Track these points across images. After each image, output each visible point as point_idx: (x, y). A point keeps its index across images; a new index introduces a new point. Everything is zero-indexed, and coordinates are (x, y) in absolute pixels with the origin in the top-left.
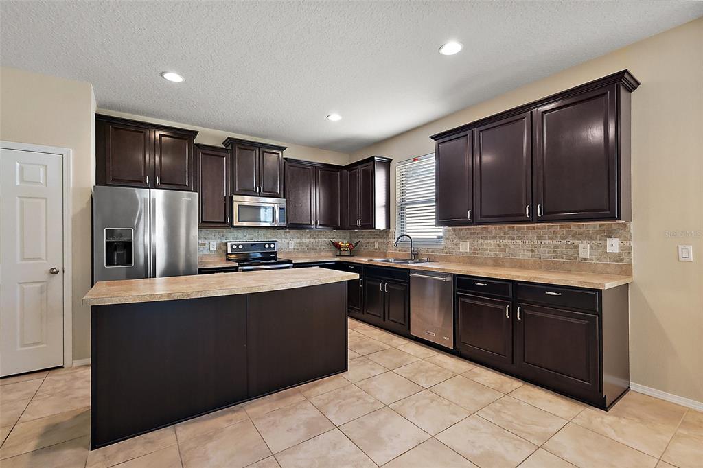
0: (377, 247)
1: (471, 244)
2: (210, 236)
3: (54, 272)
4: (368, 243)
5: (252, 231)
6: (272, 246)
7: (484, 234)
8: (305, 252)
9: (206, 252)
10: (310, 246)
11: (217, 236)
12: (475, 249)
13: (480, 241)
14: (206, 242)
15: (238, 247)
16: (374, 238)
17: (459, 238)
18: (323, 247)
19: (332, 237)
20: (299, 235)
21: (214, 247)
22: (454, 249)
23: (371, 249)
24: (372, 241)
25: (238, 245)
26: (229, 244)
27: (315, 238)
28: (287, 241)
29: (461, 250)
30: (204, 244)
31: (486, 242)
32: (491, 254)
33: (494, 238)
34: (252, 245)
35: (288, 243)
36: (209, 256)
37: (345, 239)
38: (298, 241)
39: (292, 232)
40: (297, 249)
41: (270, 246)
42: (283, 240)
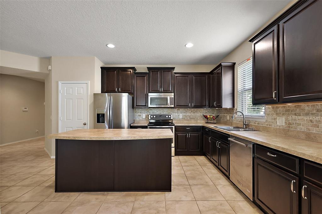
0: (228, 118)
1: (286, 119)
2: (142, 112)
3: (85, 124)
4: (224, 116)
5: (161, 109)
6: (170, 117)
7: (298, 111)
8: (188, 120)
9: (141, 118)
10: (191, 117)
11: (146, 112)
12: (290, 124)
13: (294, 117)
14: (141, 114)
15: (153, 117)
16: (227, 113)
17: (277, 114)
18: (199, 118)
19: (205, 112)
20: (185, 111)
21: (144, 117)
22: (273, 122)
23: (225, 120)
24: (226, 115)
25: (153, 116)
26: (150, 115)
27: (194, 113)
28: (179, 114)
29: (278, 124)
31: (300, 117)
32: (303, 128)
33: (307, 114)
34: (160, 116)
35: (179, 115)
36: (142, 120)
37: (213, 113)
38: (184, 114)
39: (181, 110)
40: (184, 119)
41: (168, 117)
42: (176, 114)
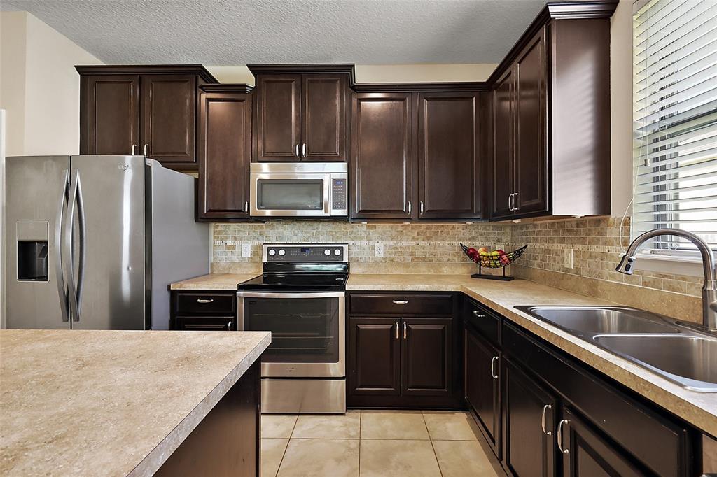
2: (242, 234)
4: (548, 251)
6: (337, 252)
8: (406, 266)
9: (236, 259)
10: (418, 254)
11: (253, 235)
14: (236, 243)
15: (277, 253)
16: (562, 241)
18: (445, 258)
19: (468, 236)
20: (394, 232)
21: (247, 253)
23: (555, 267)
24: (556, 246)
25: (277, 250)
26: (265, 247)
27: (428, 239)
28: (372, 243)
30: (234, 248)
34: (304, 250)
35: (373, 248)
36: (240, 265)
37: (498, 241)
38: (392, 243)
39: (381, 227)
40: (389, 260)
41: (333, 252)
42: (364, 243)
